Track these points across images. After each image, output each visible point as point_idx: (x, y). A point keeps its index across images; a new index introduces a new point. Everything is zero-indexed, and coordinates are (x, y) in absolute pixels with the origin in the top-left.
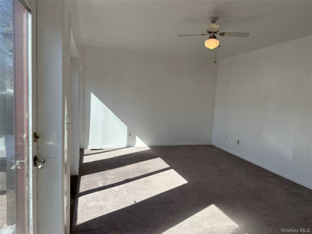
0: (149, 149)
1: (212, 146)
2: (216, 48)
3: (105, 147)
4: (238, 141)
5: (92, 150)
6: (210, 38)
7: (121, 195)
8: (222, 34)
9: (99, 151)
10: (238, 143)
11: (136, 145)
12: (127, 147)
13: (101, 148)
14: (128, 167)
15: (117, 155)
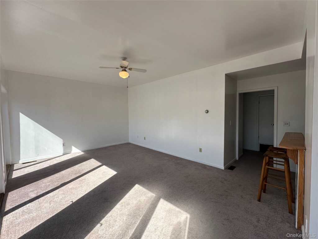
0: (83, 153)
1: (129, 144)
2: (127, 78)
3: (38, 158)
4: (145, 138)
5: (23, 163)
6: (123, 71)
7: (56, 199)
8: (130, 69)
9: (32, 163)
10: (145, 139)
11: (72, 152)
12: (64, 155)
13: (35, 160)
14: (63, 172)
15: (52, 164)
